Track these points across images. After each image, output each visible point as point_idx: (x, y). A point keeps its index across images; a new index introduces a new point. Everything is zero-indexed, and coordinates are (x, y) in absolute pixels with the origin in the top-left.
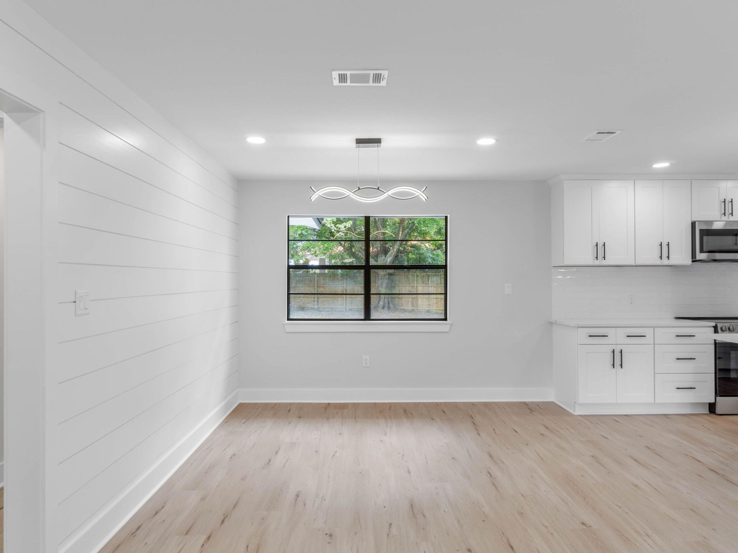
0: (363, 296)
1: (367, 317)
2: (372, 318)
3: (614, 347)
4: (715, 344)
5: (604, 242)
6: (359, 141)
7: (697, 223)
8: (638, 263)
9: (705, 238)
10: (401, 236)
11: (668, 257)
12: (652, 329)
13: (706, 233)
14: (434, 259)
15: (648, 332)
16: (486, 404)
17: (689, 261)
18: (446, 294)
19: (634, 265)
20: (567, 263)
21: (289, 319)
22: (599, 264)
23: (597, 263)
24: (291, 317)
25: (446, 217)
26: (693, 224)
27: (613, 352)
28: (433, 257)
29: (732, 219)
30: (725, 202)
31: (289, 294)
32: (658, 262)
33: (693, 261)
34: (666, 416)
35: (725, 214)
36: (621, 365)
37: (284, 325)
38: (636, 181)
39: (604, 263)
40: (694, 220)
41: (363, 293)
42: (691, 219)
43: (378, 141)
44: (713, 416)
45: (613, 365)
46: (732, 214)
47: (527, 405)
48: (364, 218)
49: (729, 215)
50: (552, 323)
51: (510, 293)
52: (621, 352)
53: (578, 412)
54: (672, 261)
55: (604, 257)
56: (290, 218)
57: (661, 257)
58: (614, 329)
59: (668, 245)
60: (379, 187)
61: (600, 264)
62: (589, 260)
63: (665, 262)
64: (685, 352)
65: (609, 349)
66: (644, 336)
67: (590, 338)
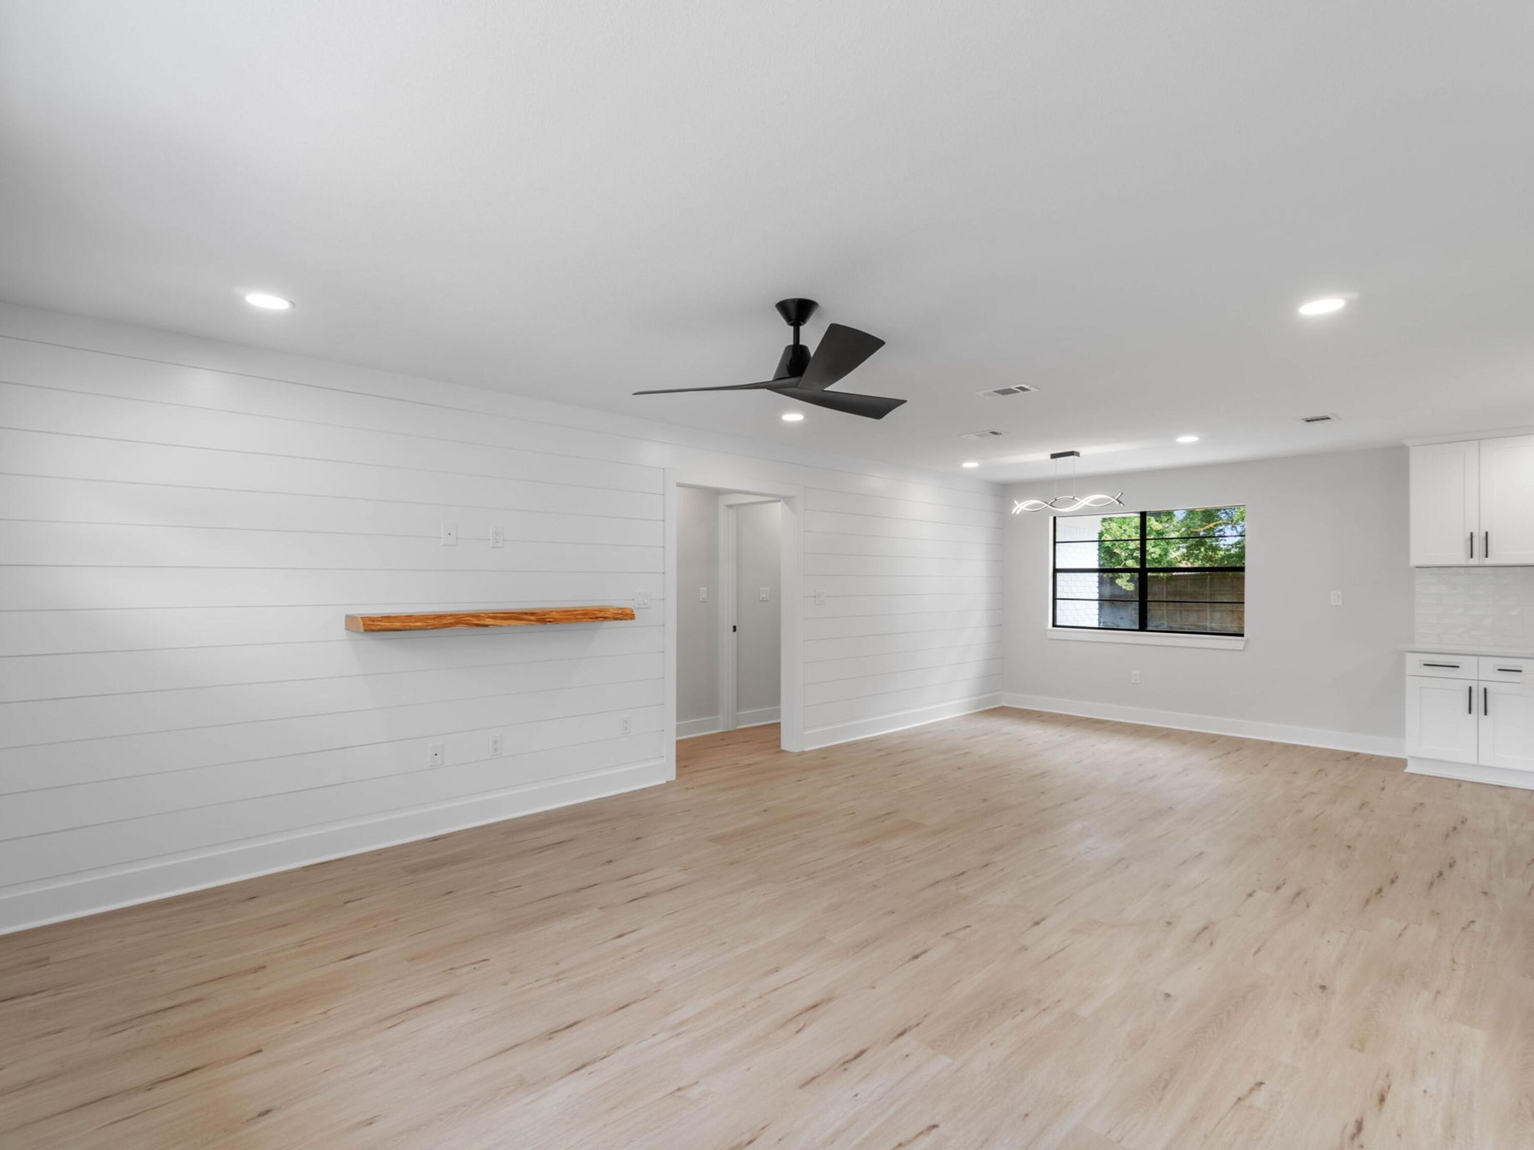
0: (1138, 603)
1: (1142, 625)
2: (1149, 628)
3: (1472, 684)
5: (1487, 530)
6: (1054, 456)
15: (1525, 665)
21: (1056, 627)
22: (1478, 563)
23: (1474, 561)
24: (1058, 624)
27: (1471, 690)
36: (1486, 711)
39: (1488, 561)
41: (1138, 599)
43: (1075, 453)
45: (1471, 709)
48: (1139, 515)
51: (1340, 604)
52: (1484, 692)
53: (1410, 768)
55: (1484, 554)
56: (1058, 520)
58: (1476, 658)
61: (1481, 563)
62: (1459, 556)
65: (1465, 685)
66: (1520, 671)
67: (1426, 666)
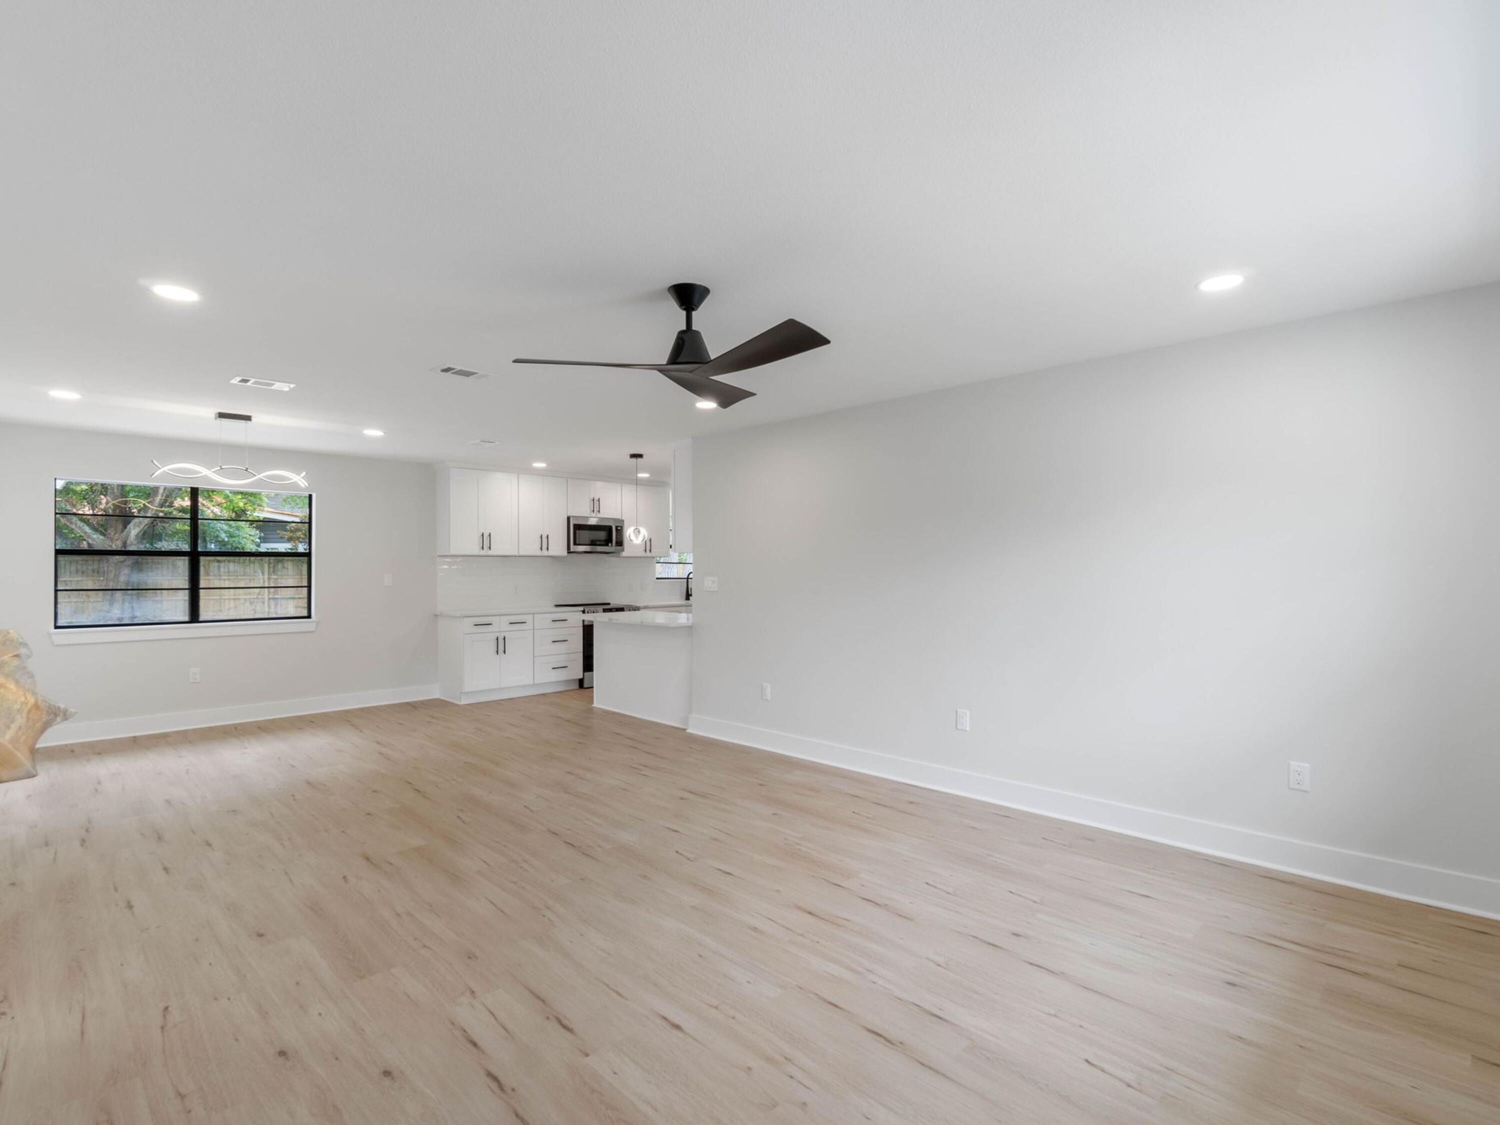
0: (187, 591)
1: (194, 616)
2: (201, 619)
3: (498, 634)
4: (584, 626)
5: (490, 531)
6: (222, 415)
7: (571, 518)
8: (522, 553)
9: (577, 532)
10: (164, 492)
11: (548, 549)
12: (532, 615)
13: (578, 527)
14: (231, 536)
15: (529, 618)
16: (362, 710)
17: (565, 553)
18: (309, 587)
19: (517, 555)
20: (453, 552)
21: (56, 627)
22: (486, 554)
23: (483, 553)
24: (59, 624)
25: (310, 497)
26: (569, 518)
27: (497, 639)
28: (230, 531)
29: (600, 515)
30: (593, 500)
31: (56, 591)
32: (539, 553)
33: (568, 553)
34: (543, 695)
35: (593, 511)
36: (505, 651)
37: (50, 635)
38: (520, 475)
39: (490, 553)
40: (569, 515)
41: (187, 587)
42: (567, 513)
43: (248, 418)
44: (582, 690)
45: (497, 652)
46: (599, 511)
47: (410, 704)
48: (191, 489)
49: (596, 512)
50: (436, 616)
51: (391, 584)
52: (504, 639)
53: (464, 701)
54: (551, 552)
55: (490, 548)
57: (541, 549)
58: (498, 617)
59: (548, 537)
60: (247, 469)
62: (475, 550)
63: (545, 553)
64: (558, 634)
65: (494, 636)
66: (525, 623)
67: (476, 626)
